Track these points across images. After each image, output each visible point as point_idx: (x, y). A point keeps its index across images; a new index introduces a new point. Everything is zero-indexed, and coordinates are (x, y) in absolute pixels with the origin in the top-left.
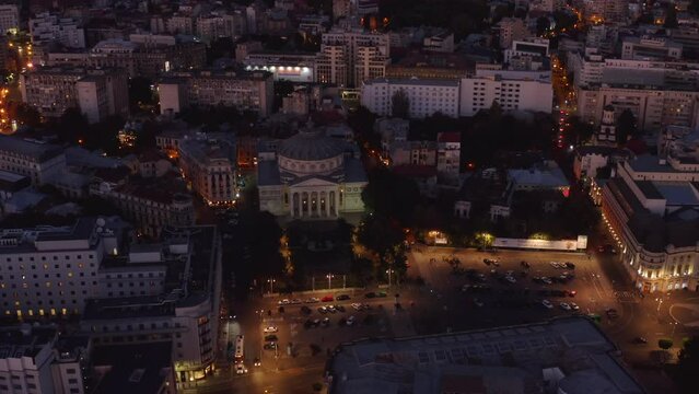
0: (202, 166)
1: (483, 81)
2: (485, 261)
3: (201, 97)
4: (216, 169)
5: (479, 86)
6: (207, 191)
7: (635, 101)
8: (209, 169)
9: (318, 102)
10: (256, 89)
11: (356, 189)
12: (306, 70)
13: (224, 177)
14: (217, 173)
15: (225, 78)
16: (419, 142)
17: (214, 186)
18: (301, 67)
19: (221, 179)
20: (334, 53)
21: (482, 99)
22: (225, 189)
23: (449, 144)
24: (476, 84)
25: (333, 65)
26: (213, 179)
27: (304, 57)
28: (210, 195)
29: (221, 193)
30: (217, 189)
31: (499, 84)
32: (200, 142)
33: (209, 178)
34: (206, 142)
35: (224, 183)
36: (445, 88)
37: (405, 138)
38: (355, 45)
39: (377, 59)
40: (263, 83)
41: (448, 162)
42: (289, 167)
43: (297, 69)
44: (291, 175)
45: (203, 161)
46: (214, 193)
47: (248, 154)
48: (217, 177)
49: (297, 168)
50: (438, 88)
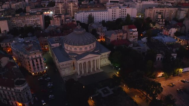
0: (26, 56)
1: (115, 9)
2: (182, 81)
3: (17, 24)
4: (34, 57)
5: (114, 11)
6: (30, 68)
7: (162, 12)
8: (30, 57)
9: (64, 21)
10: (39, 18)
11: (105, 55)
12: (51, 12)
13: (38, 60)
14: (34, 59)
15: (26, 16)
16: (117, 31)
17: (34, 65)
18: (50, 11)
19: (37, 61)
20: (60, 6)
21: (115, 15)
22: (40, 66)
23: (133, 29)
24: (113, 10)
25: (60, 10)
26: (33, 62)
27: (50, 8)
28: (32, 70)
29: (38, 68)
30: (36, 66)
31: (120, 10)
32: (22, 43)
33: (31, 62)
34: (24, 42)
35: (39, 63)
36: (104, 12)
37: (106, 30)
38: (67, 2)
39: (74, 7)
40: (41, 16)
41: (134, 37)
42: (73, 50)
43: (48, 12)
44: (75, 54)
45: (26, 54)
46: (35, 69)
47: (42, 44)
48: (35, 61)
49: (78, 50)
50: (101, 12)
